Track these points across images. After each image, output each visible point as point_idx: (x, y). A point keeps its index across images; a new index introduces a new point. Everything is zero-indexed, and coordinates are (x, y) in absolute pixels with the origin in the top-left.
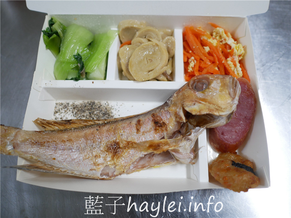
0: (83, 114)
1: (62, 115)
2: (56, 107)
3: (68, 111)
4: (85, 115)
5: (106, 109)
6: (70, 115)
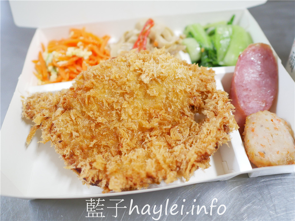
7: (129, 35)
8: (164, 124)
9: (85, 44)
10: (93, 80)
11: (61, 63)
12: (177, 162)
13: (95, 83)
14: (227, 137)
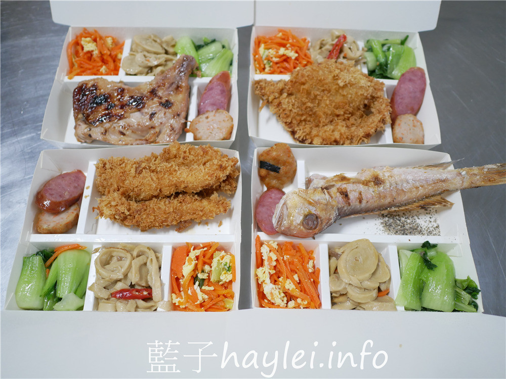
0: (411, 226)
1: (430, 225)
2: (439, 232)
3: (426, 229)
4: (409, 225)
5: (390, 230)
6: (423, 225)
7: (324, 42)
8: (346, 114)
9: (292, 45)
10: (307, 78)
11: (275, 60)
12: (352, 135)
13: (308, 80)
14: (383, 126)
